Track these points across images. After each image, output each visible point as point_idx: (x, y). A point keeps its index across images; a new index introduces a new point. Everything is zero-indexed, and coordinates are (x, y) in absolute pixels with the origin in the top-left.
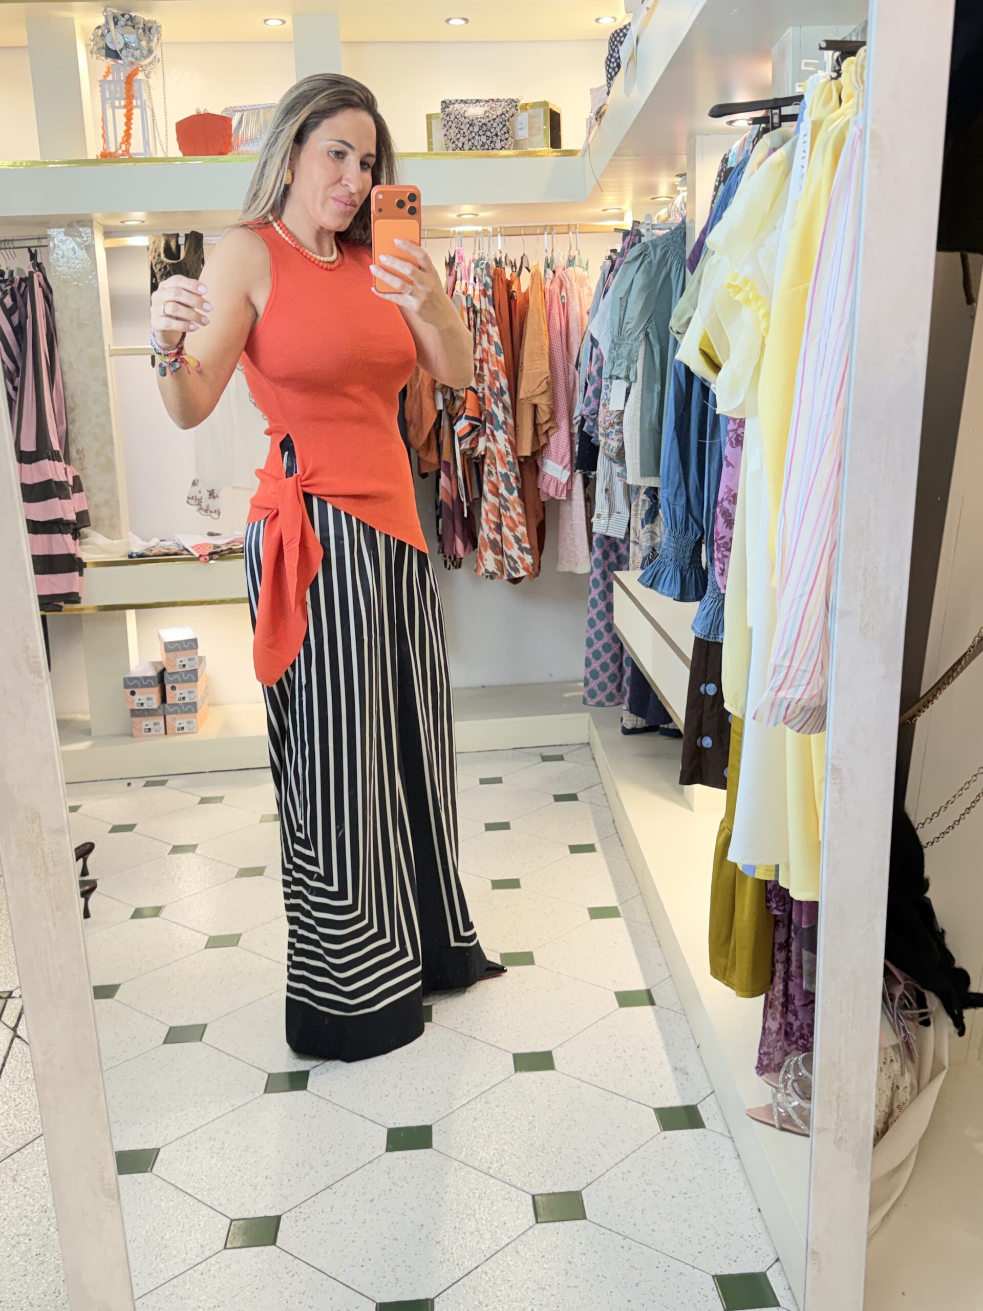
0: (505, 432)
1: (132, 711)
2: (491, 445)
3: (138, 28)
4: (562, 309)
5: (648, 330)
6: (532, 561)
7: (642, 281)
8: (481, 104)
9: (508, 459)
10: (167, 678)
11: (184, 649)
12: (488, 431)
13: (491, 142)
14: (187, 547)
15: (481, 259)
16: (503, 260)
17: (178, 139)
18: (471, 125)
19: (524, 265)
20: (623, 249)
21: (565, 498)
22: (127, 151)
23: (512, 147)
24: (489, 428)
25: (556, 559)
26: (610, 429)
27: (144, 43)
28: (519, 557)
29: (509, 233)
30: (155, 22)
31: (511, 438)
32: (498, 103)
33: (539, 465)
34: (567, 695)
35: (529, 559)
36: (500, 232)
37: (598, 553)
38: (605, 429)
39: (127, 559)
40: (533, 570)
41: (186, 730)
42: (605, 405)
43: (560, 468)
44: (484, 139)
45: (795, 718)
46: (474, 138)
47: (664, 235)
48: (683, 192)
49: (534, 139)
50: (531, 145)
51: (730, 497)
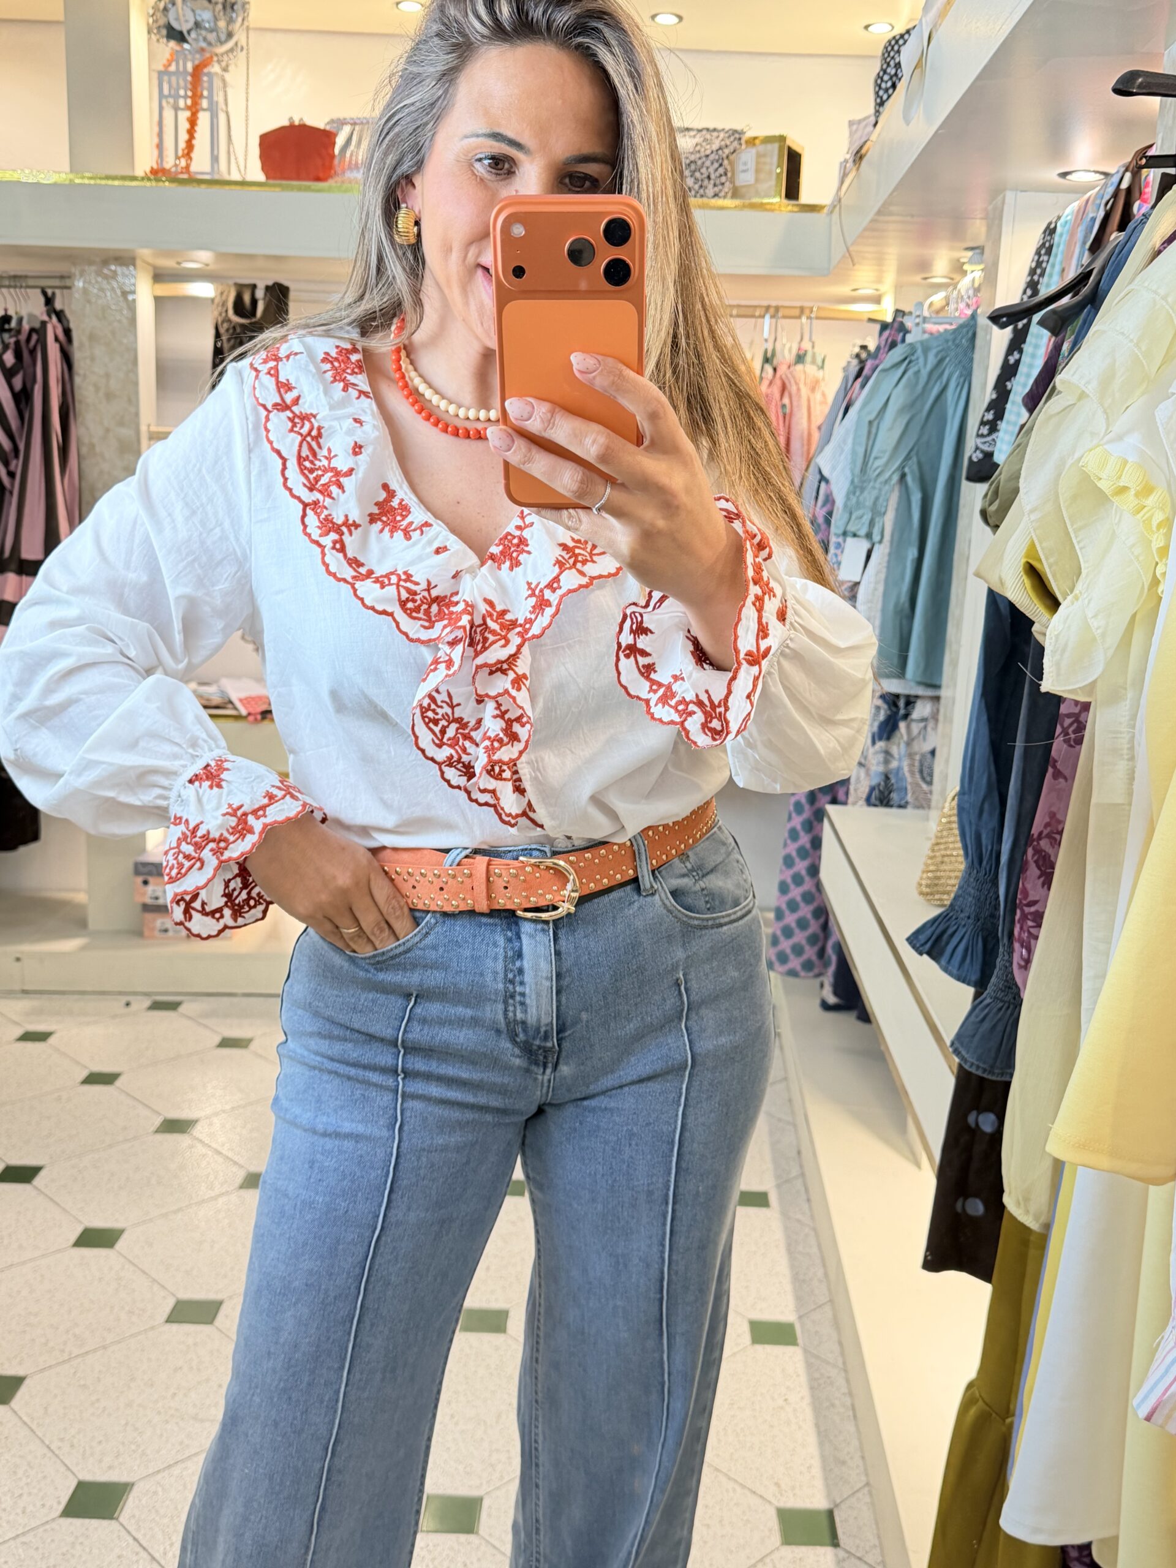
4: (782, 421)
5: (906, 470)
7: (901, 400)
8: (692, 133)
17: (261, 157)
20: (878, 348)
22: (189, 167)
23: (730, 194)
27: (222, 24)
32: (715, 134)
47: (940, 334)
48: (975, 273)
49: (763, 187)
50: (757, 194)
51: (1055, 834)
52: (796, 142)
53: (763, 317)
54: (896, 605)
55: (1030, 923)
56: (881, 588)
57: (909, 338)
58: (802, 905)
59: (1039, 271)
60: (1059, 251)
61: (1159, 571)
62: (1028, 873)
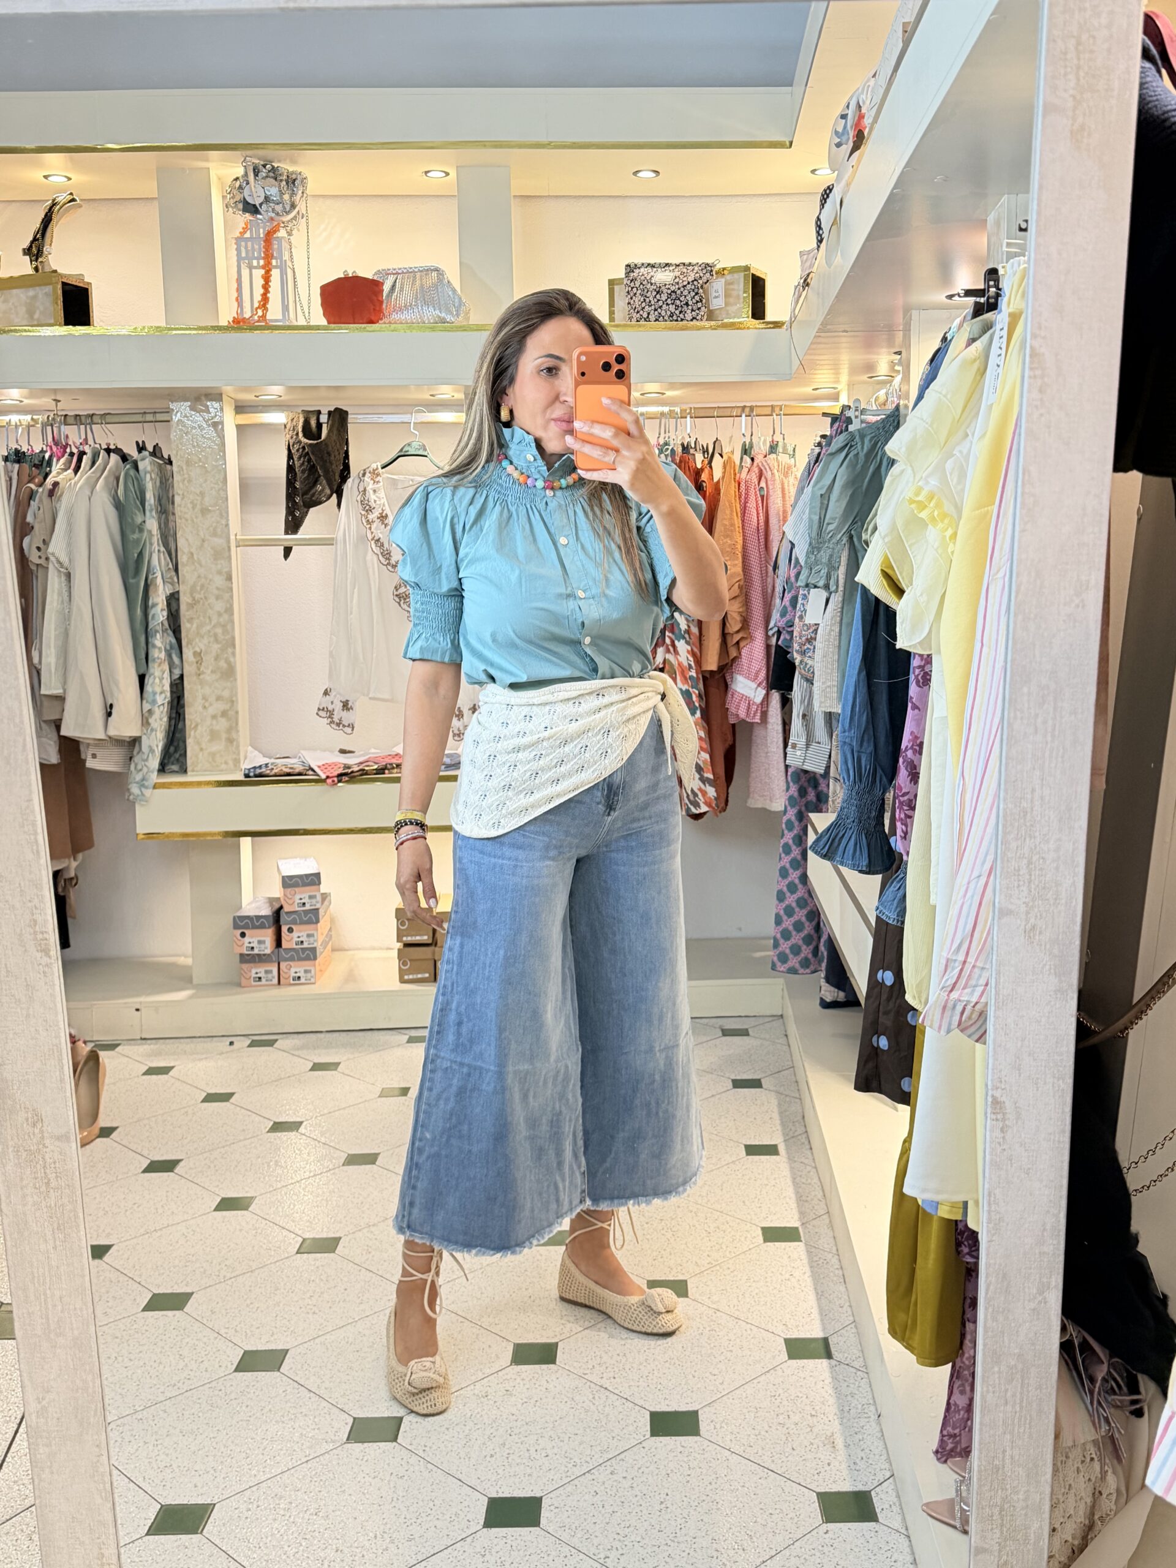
0: (687, 643)
1: (242, 955)
2: (670, 657)
3: (281, 180)
4: (760, 502)
5: (852, 532)
6: (715, 795)
7: (845, 477)
8: (671, 268)
9: (690, 674)
10: (284, 917)
11: (305, 885)
12: (668, 641)
13: (681, 312)
14: (313, 766)
15: (666, 444)
16: (693, 446)
17: (322, 305)
18: (658, 292)
19: (717, 450)
20: (830, 437)
21: (759, 721)
22: (264, 316)
23: (705, 317)
24: (669, 637)
25: (747, 793)
26: (808, 646)
27: (286, 197)
28: (700, 789)
29: (700, 414)
30: (300, 173)
31: (695, 650)
32: (691, 268)
33: (729, 680)
34: (758, 955)
35: (711, 792)
36: (690, 413)
37: (794, 790)
38: (801, 645)
39: (242, 778)
40: (717, 805)
41: (303, 980)
42: (801, 617)
43: (754, 685)
44: (672, 308)
45: (972, 1025)
46: (661, 307)
49: (732, 309)
50: (729, 316)
51: (918, 747)
52: (759, 270)
53: (740, 416)
57: (851, 428)
58: (797, 909)
62: (901, 775)
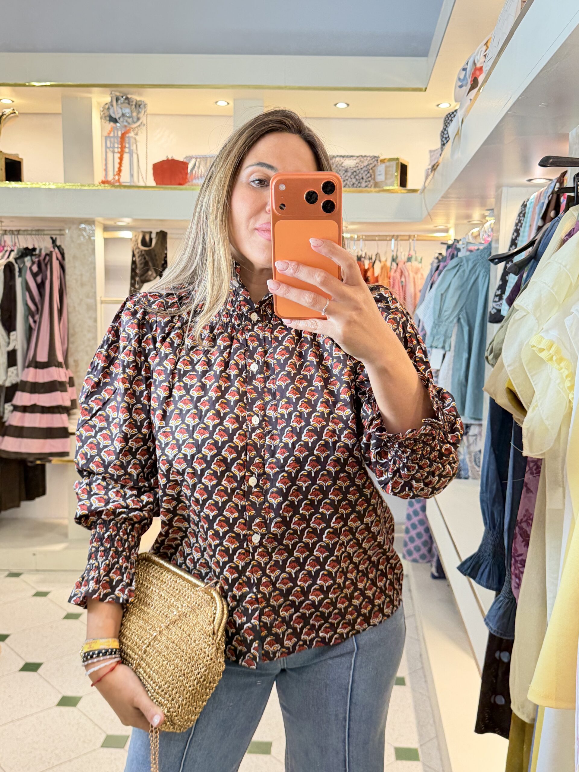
3: (132, 105)
4: (401, 289)
5: (461, 316)
7: (457, 284)
8: (354, 158)
13: (359, 183)
16: (364, 256)
17: (153, 174)
18: (346, 171)
19: (378, 259)
22: (119, 180)
23: (373, 186)
27: (135, 114)
30: (143, 101)
32: (365, 158)
36: (362, 238)
44: (354, 180)
46: (347, 180)
47: (475, 251)
48: (491, 221)
49: (389, 182)
50: (387, 185)
51: (529, 519)
52: (404, 159)
53: (391, 240)
54: (459, 380)
55: (520, 566)
56: (451, 372)
57: (460, 255)
58: (419, 526)
59: (520, 224)
60: (529, 216)
61: (570, 396)
62: (517, 540)
